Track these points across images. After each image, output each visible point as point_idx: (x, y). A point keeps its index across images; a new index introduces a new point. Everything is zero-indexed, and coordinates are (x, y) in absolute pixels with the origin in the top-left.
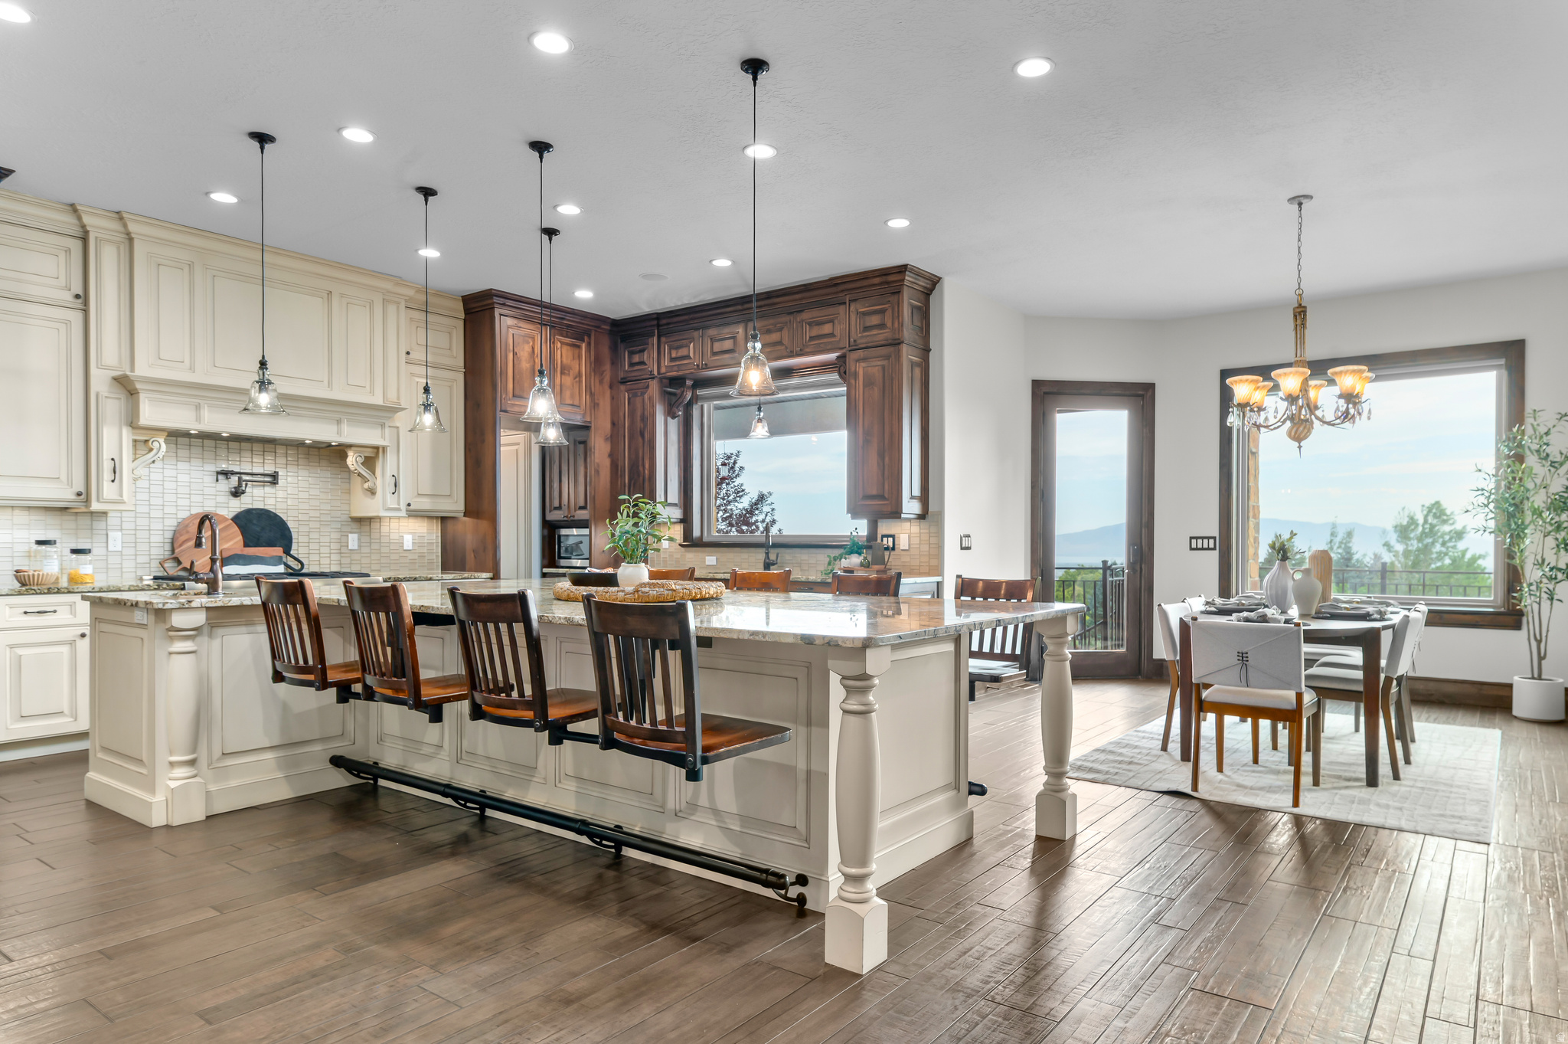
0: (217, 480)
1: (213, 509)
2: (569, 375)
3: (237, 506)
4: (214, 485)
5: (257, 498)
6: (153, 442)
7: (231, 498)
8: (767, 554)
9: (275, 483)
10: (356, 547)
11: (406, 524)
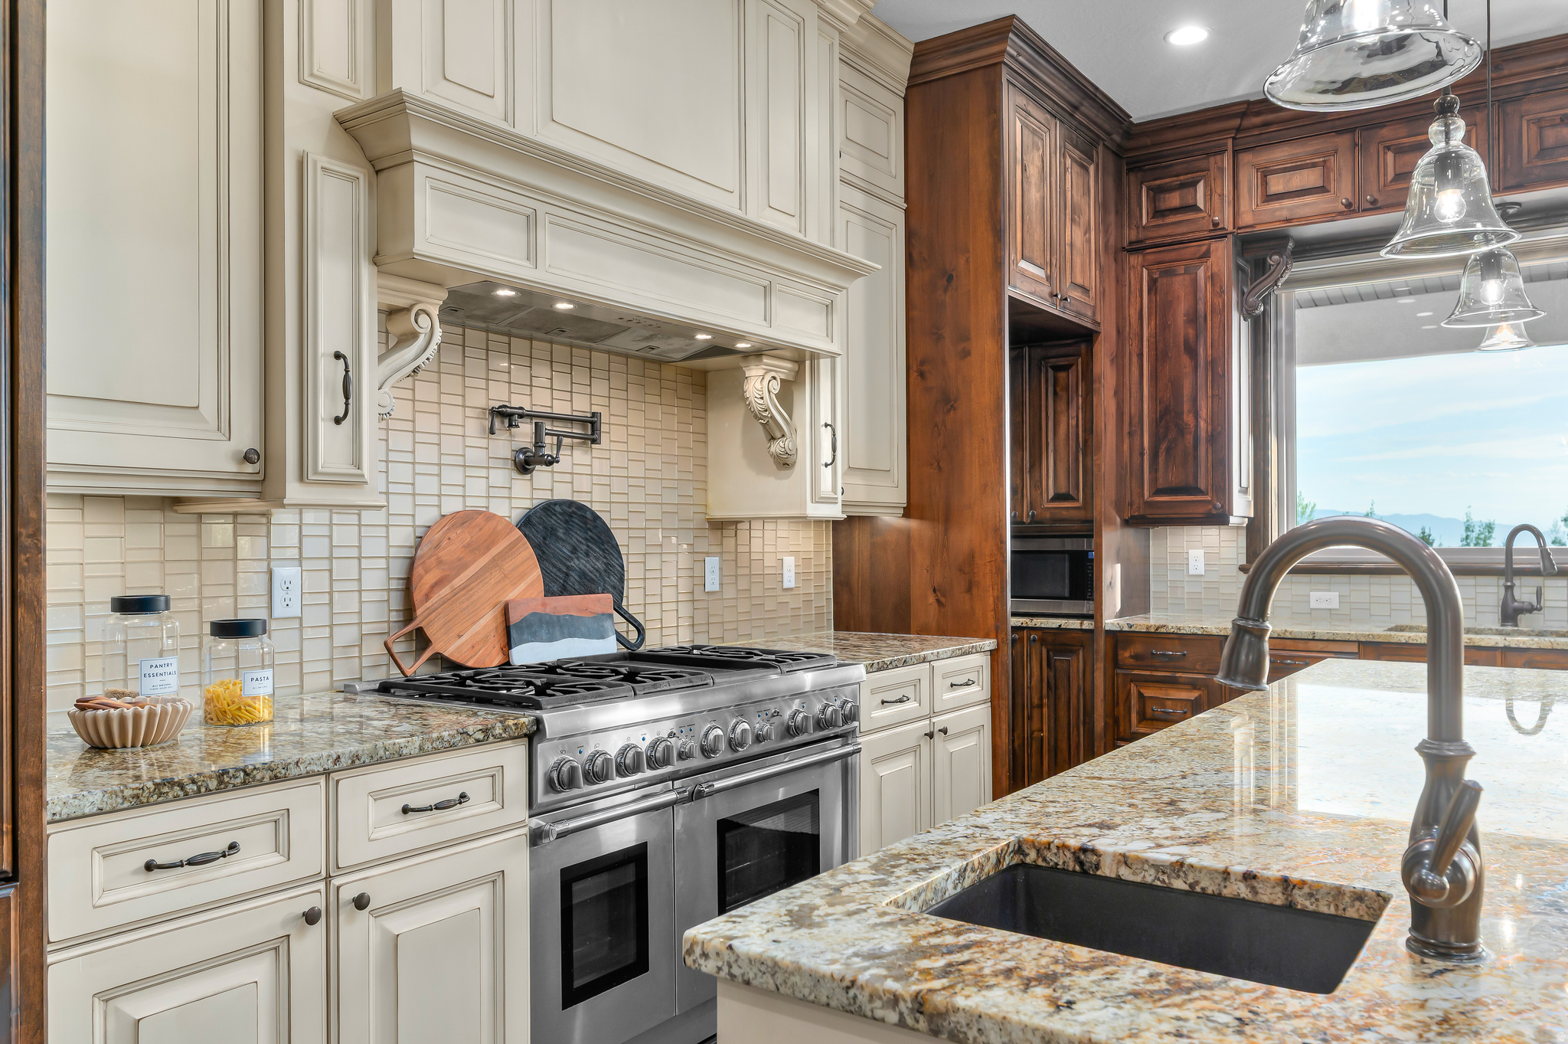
0: (492, 432)
1: (481, 500)
2: (1079, 224)
3: (526, 494)
4: (483, 443)
6: (417, 315)
7: (515, 475)
8: (1509, 589)
9: (594, 441)
10: (716, 588)
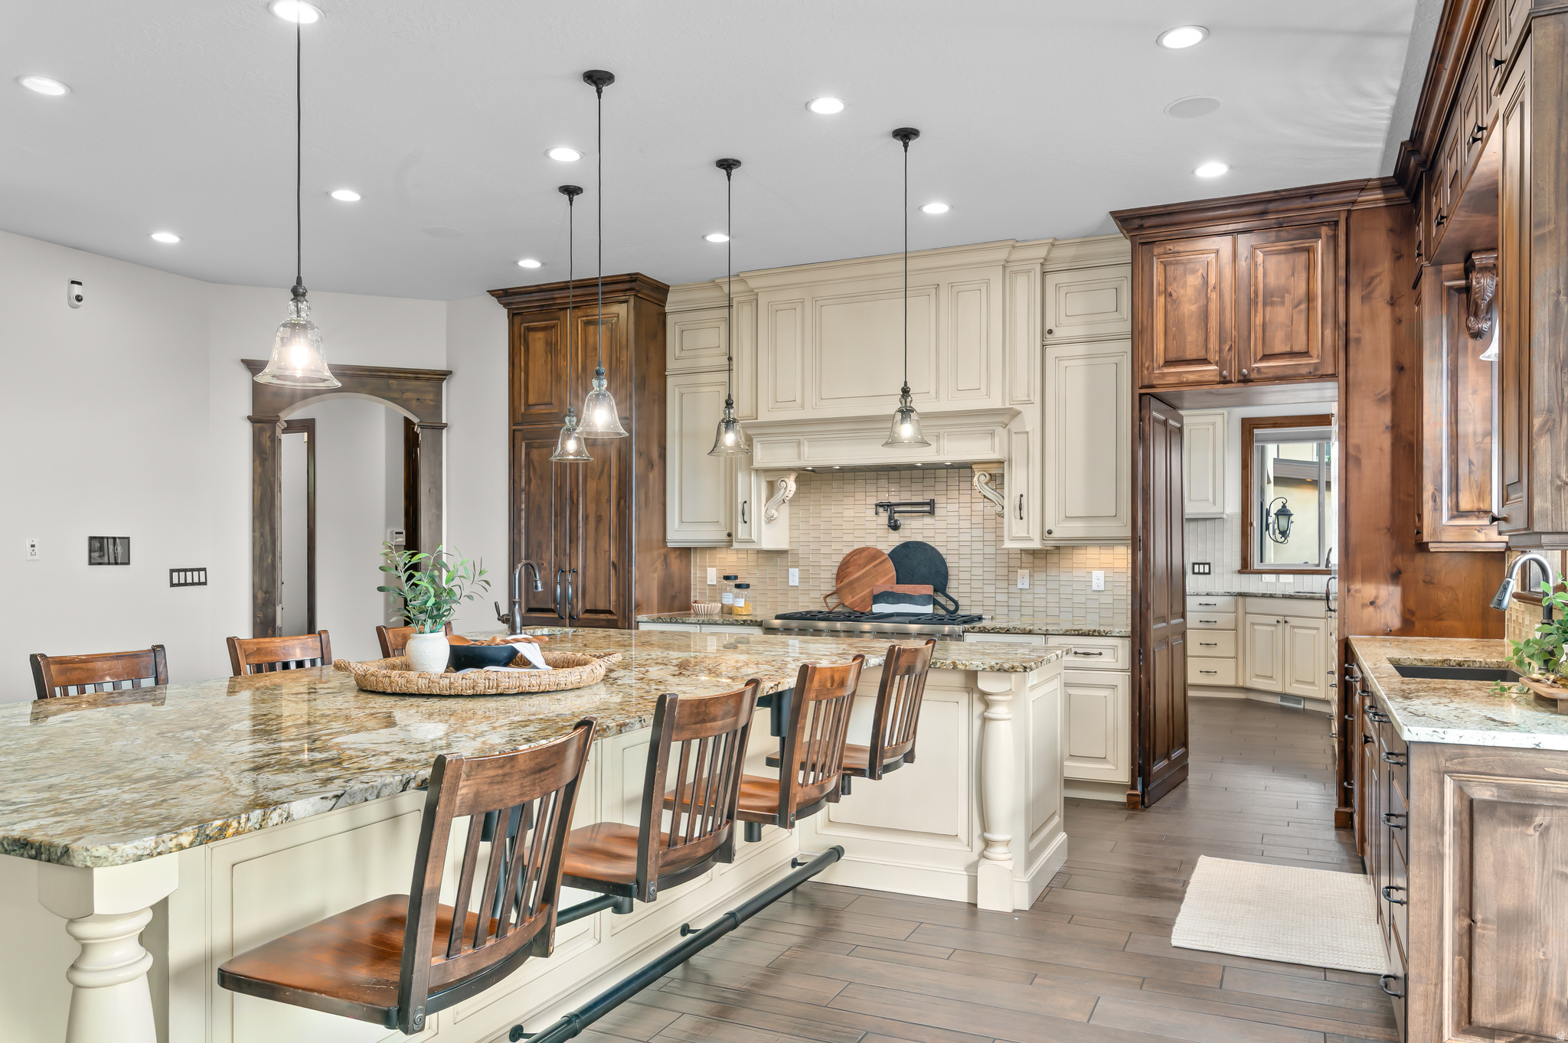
0: (877, 513)
1: (874, 544)
2: (1283, 303)
3: (895, 540)
4: (875, 519)
5: (915, 529)
6: (781, 482)
7: (890, 531)
9: (932, 513)
10: (1027, 586)
11: (1097, 556)
